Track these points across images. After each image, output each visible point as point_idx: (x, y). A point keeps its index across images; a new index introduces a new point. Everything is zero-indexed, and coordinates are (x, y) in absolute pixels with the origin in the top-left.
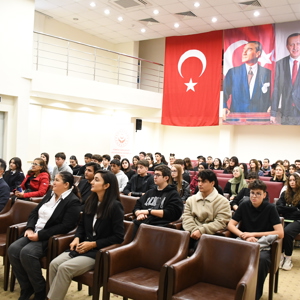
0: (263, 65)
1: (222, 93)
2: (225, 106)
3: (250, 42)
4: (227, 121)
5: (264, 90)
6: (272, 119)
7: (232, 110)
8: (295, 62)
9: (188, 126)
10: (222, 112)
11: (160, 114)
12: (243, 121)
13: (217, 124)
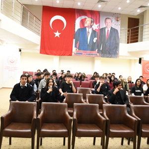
0: (94, 29)
1: (74, 40)
2: (76, 47)
3: (89, 17)
4: (77, 54)
5: (95, 41)
6: (98, 54)
7: (79, 49)
8: (108, 30)
9: (55, 55)
10: (74, 49)
11: (39, 48)
12: (84, 54)
13: (71, 55)
